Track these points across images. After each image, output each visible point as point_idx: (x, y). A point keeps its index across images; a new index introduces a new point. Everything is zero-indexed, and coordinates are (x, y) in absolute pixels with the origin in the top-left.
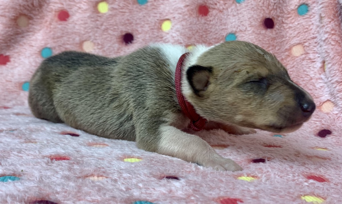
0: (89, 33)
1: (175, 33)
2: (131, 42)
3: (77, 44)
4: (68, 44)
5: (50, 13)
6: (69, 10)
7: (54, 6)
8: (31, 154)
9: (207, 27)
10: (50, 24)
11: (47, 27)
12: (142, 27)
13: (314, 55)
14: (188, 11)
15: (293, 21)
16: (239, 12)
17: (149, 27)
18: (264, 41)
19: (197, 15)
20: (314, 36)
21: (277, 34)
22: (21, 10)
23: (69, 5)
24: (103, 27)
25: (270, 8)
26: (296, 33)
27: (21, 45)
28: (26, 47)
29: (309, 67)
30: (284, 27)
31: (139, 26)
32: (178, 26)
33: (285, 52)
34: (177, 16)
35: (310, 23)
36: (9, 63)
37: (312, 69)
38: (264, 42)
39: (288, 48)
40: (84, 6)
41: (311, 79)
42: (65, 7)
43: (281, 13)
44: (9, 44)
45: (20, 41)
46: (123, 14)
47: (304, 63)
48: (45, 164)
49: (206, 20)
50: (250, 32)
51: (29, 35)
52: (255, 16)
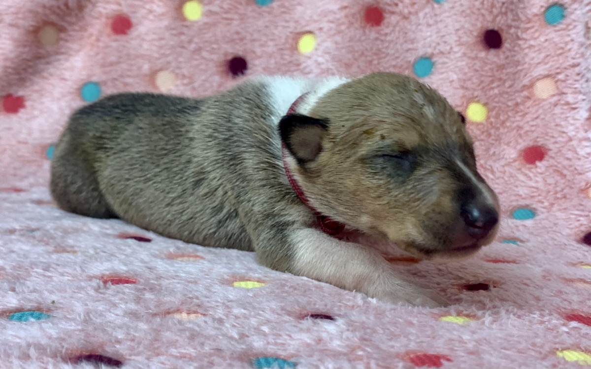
0: (167, 56)
1: (321, 56)
2: (243, 73)
3: (145, 75)
4: (129, 76)
5: (98, 21)
6: (130, 15)
7: (105, 8)
8: (67, 273)
9: (380, 47)
10: (98, 40)
11: (92, 45)
12: (262, 46)
13: (575, 96)
14: (346, 16)
15: (536, 35)
16: (438, 19)
17: (276, 45)
18: (483, 71)
19: (363, 25)
20: (575, 61)
21: (507, 58)
22: (45, 15)
23: (131, 6)
24: (193, 46)
25: (495, 11)
26: (542, 56)
27: (44, 78)
28: (54, 81)
29: (566, 119)
30: (519, 45)
31: (257, 44)
32: (329, 44)
33: (522, 91)
34: (326, 26)
35: (568, 39)
36: (22, 111)
37: (572, 122)
38: (483, 73)
39: (528, 84)
40: (159, 8)
41: (570, 140)
42: (125, 10)
43: (514, 20)
44: (23, 76)
45: (43, 70)
46: (228, 22)
47: (557, 110)
48: (93, 291)
49: (378, 33)
50: (459, 55)
51: (59, 60)
52: (467, 26)
